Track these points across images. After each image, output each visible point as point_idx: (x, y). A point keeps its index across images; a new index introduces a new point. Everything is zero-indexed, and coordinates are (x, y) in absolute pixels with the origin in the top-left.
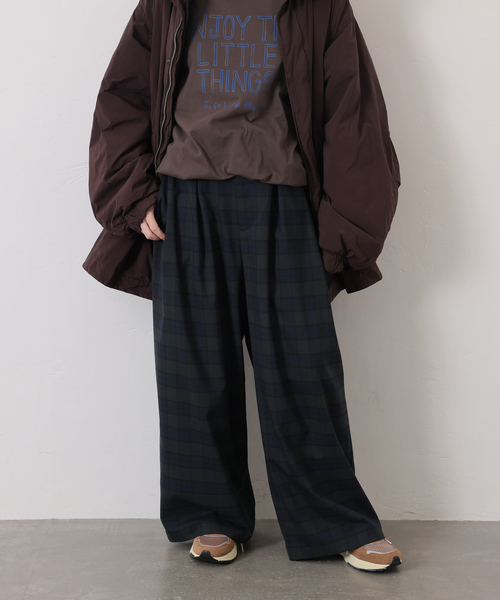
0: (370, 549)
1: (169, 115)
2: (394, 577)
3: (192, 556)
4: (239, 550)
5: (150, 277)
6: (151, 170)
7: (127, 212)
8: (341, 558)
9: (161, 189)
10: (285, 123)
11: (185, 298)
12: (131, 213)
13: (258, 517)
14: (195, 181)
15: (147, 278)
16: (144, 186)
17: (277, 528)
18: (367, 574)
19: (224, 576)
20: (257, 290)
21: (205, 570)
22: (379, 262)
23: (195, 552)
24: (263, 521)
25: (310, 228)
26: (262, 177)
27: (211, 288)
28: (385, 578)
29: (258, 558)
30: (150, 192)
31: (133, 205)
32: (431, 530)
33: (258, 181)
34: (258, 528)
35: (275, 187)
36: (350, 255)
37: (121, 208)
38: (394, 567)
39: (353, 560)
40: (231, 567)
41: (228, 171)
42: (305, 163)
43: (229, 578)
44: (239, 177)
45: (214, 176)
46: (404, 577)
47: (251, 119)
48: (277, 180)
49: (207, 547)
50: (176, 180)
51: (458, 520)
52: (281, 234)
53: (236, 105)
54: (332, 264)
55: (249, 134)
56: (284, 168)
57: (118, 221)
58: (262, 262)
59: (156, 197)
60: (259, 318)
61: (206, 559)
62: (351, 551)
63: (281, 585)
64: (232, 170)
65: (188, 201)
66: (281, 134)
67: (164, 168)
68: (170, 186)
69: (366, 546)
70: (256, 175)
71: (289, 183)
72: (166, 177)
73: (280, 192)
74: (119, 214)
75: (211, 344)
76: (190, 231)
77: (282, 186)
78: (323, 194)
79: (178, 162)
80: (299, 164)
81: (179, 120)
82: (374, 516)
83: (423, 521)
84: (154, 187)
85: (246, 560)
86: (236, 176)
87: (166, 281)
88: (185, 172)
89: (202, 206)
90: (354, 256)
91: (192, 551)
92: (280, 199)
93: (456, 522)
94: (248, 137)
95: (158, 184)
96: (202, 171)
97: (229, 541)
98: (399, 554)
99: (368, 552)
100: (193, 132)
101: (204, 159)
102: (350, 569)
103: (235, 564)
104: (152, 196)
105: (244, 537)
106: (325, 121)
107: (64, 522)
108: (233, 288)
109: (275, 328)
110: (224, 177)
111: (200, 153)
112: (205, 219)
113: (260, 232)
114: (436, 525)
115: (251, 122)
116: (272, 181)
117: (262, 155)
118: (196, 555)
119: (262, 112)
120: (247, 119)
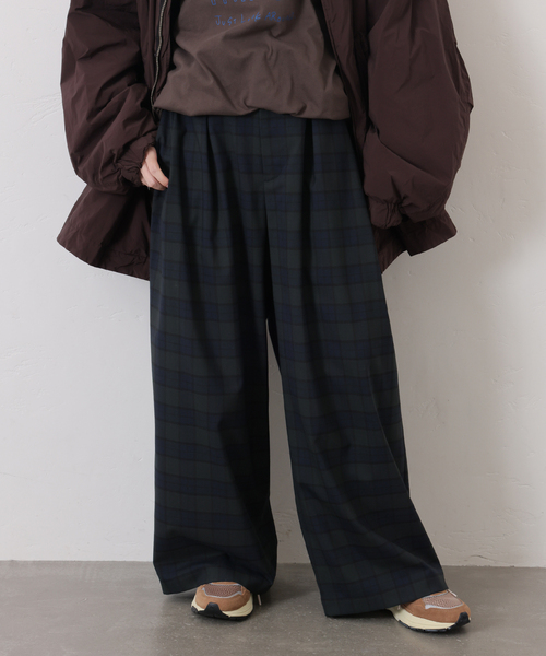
0: (429, 603)
1: (167, 38)
2: (458, 640)
3: (194, 610)
4: (255, 603)
5: (147, 251)
6: (146, 104)
7: (119, 158)
8: (390, 615)
9: (160, 128)
10: (320, 36)
11: (192, 271)
12: (125, 157)
13: (280, 560)
14: (205, 117)
15: (143, 253)
16: (139, 123)
17: (311, 575)
18: (424, 636)
19: (236, 637)
20: (287, 259)
21: (211, 629)
22: (449, 207)
23: (198, 604)
24: (287, 565)
25: (354, 176)
26: (293, 109)
27: (225, 257)
28: (448, 640)
29: (280, 614)
30: (147, 129)
31: (127, 147)
32: (505, 579)
33: (288, 115)
34: (281, 574)
35: (309, 122)
36: (406, 203)
37: (111, 151)
38: (460, 626)
39: (406, 617)
40: (245, 626)
41: (249, 103)
42: (347, 89)
43: (243, 639)
44: (263, 110)
45: (230, 110)
46: (473, 640)
47: (276, 33)
48: (312, 112)
49: (215, 599)
50: (180, 117)
51: (541, 566)
52: (317, 186)
53: (256, 17)
54: (382, 217)
55: (274, 54)
56: (321, 97)
57: (109, 169)
58: (293, 221)
59: (154, 137)
60: (288, 296)
61: (213, 614)
62: (405, 605)
63: (311, 649)
64: (255, 101)
65: (196, 143)
66: (315, 51)
67: (164, 100)
68: (173, 123)
69: (425, 599)
70: (285, 107)
71: (329, 116)
72: (167, 112)
73: (315, 129)
74: (110, 161)
75: (225, 331)
76: (199, 182)
77: (317, 120)
78: (370, 124)
79: (182, 93)
80: (341, 92)
81: (180, 41)
82: (435, 560)
83: (496, 568)
84: (151, 124)
85: (265, 617)
86: (258, 110)
87: (168, 248)
88: (193, 105)
89: (215, 149)
90: (411, 204)
91: (194, 604)
92: (316, 139)
93: (538, 569)
94: (274, 57)
95: (157, 120)
96: (212, 104)
97: (243, 591)
98: (467, 610)
99: (428, 607)
100: (200, 54)
101: (217, 89)
102: (403, 630)
103: (250, 622)
104: (150, 135)
105: (263, 586)
106: (368, 27)
107: (25, 564)
108: (254, 257)
109: (309, 308)
110: (243, 112)
111: (211, 81)
112: (219, 166)
113: (291, 182)
114: (512, 571)
115: (277, 38)
116: (307, 114)
117: (292, 80)
118: (199, 609)
119: (291, 24)
120: (271, 34)
